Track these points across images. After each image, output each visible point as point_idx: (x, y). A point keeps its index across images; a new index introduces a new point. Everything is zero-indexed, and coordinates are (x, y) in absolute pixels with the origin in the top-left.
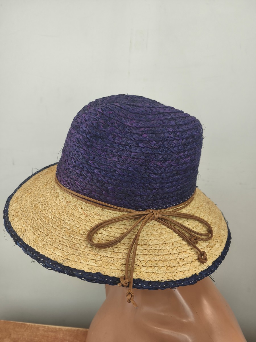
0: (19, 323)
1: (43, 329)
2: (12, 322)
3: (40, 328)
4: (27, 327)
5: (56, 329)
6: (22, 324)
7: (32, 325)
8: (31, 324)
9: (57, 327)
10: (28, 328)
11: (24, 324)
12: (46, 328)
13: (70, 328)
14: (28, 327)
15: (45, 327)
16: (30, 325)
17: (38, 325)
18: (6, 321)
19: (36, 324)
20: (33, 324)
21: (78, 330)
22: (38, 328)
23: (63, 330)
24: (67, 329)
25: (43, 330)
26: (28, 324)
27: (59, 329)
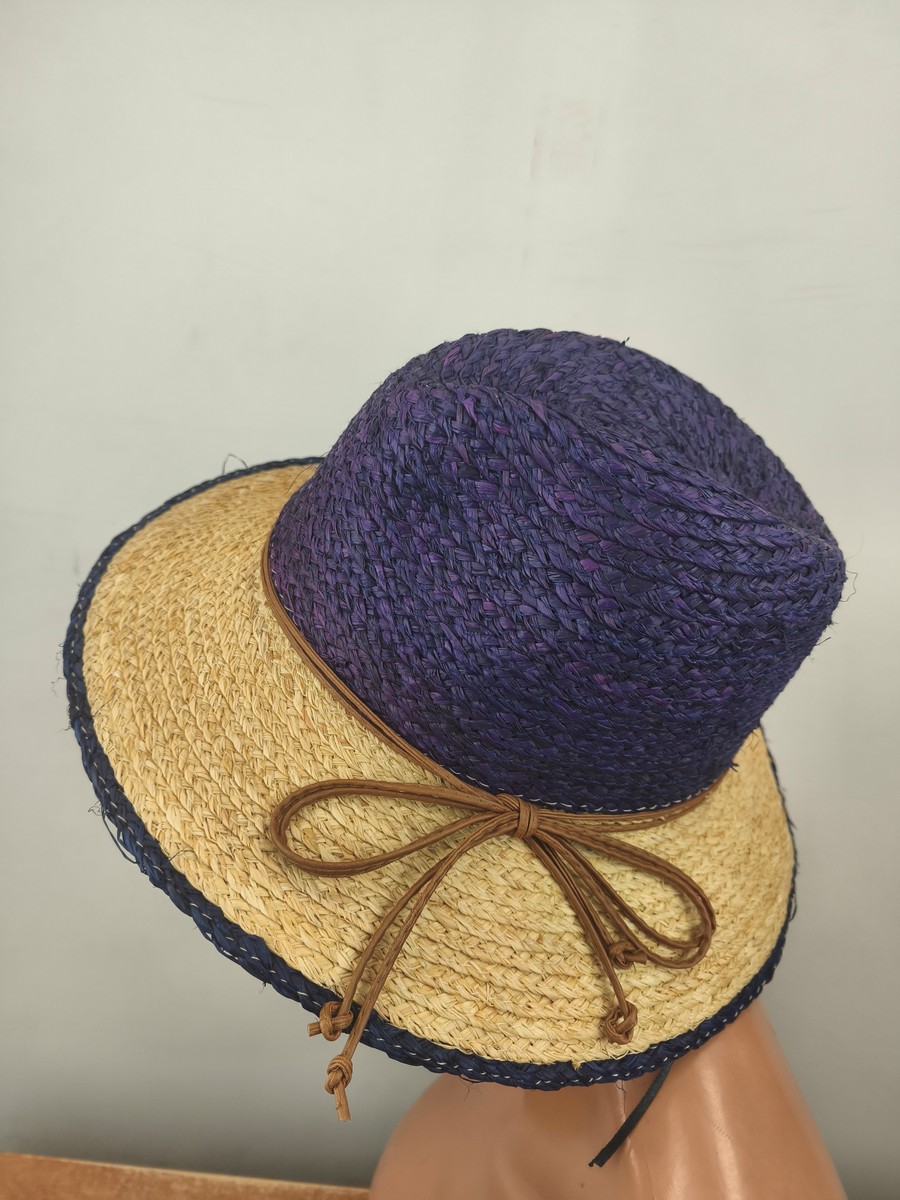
0: (93, 1167)
1: (185, 1187)
2: (64, 1160)
3: (174, 1186)
4: (123, 1180)
5: (233, 1187)
6: (104, 1169)
7: (141, 1174)
8: (138, 1169)
9: (240, 1181)
10: (130, 1185)
11: (112, 1170)
12: (198, 1184)
13: (285, 1185)
14: (128, 1181)
15: (191, 1181)
16: (133, 1173)
17: (164, 1174)
18: (41, 1158)
19: (159, 1171)
20: (146, 1170)
21: (317, 1193)
22: (165, 1186)
23: (262, 1191)
24: (277, 1189)
25: (187, 1192)
26: (127, 1168)
27: (248, 1188)
